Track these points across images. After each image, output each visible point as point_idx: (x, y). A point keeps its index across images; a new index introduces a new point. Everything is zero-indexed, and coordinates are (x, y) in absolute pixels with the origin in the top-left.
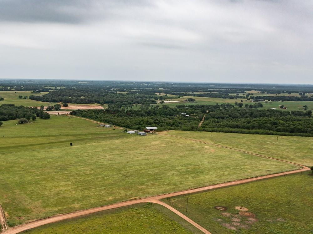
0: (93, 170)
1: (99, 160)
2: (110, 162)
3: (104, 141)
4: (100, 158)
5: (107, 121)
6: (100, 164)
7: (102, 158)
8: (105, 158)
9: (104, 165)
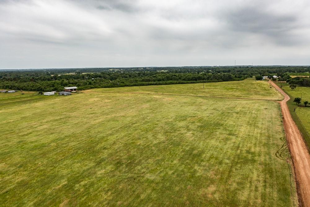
0: (22, 166)
1: (26, 137)
2: (51, 136)
3: (16, 107)
4: (26, 133)
5: (9, 87)
6: (33, 144)
7: (29, 132)
8: (37, 131)
9: (43, 146)
